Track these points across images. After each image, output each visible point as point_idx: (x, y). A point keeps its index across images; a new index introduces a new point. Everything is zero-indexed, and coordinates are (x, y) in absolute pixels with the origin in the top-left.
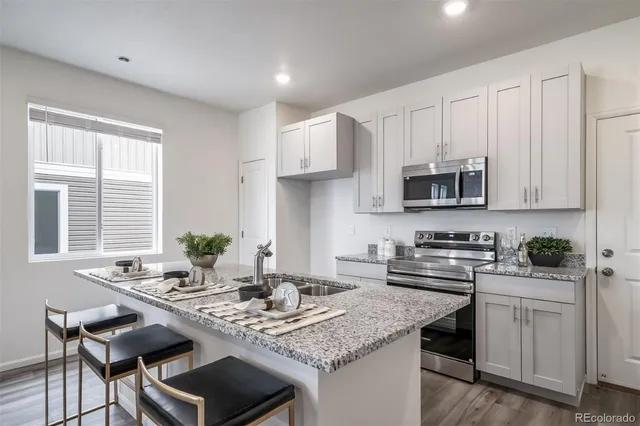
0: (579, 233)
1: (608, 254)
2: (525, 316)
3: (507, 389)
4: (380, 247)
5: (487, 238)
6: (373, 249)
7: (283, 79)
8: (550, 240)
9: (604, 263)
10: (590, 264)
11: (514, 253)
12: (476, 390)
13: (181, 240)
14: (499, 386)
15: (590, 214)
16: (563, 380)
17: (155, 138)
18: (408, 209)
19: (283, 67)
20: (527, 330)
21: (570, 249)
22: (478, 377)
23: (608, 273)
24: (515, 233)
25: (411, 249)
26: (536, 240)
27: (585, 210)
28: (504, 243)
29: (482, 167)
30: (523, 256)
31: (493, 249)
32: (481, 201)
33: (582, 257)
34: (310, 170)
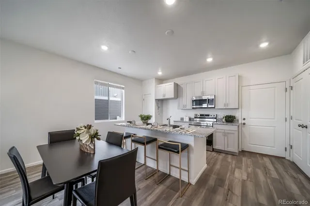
0: (237, 115)
1: (244, 119)
2: (225, 134)
3: (221, 153)
4: (185, 118)
5: (214, 116)
6: (182, 119)
7: (160, 73)
8: (230, 116)
9: (243, 122)
10: (240, 122)
11: (221, 119)
12: (213, 153)
13: (140, 116)
14: (219, 152)
15: (240, 110)
16: (234, 149)
17: (123, 88)
18: (193, 108)
19: (160, 70)
20: (226, 138)
21: (235, 118)
22: (213, 150)
23: (244, 124)
24: (222, 115)
25: (193, 119)
26: (227, 116)
27: (238, 109)
28: (219, 117)
29: (214, 98)
30: (224, 120)
31: (216, 118)
32: (213, 106)
33: (238, 120)
34: (165, 98)
